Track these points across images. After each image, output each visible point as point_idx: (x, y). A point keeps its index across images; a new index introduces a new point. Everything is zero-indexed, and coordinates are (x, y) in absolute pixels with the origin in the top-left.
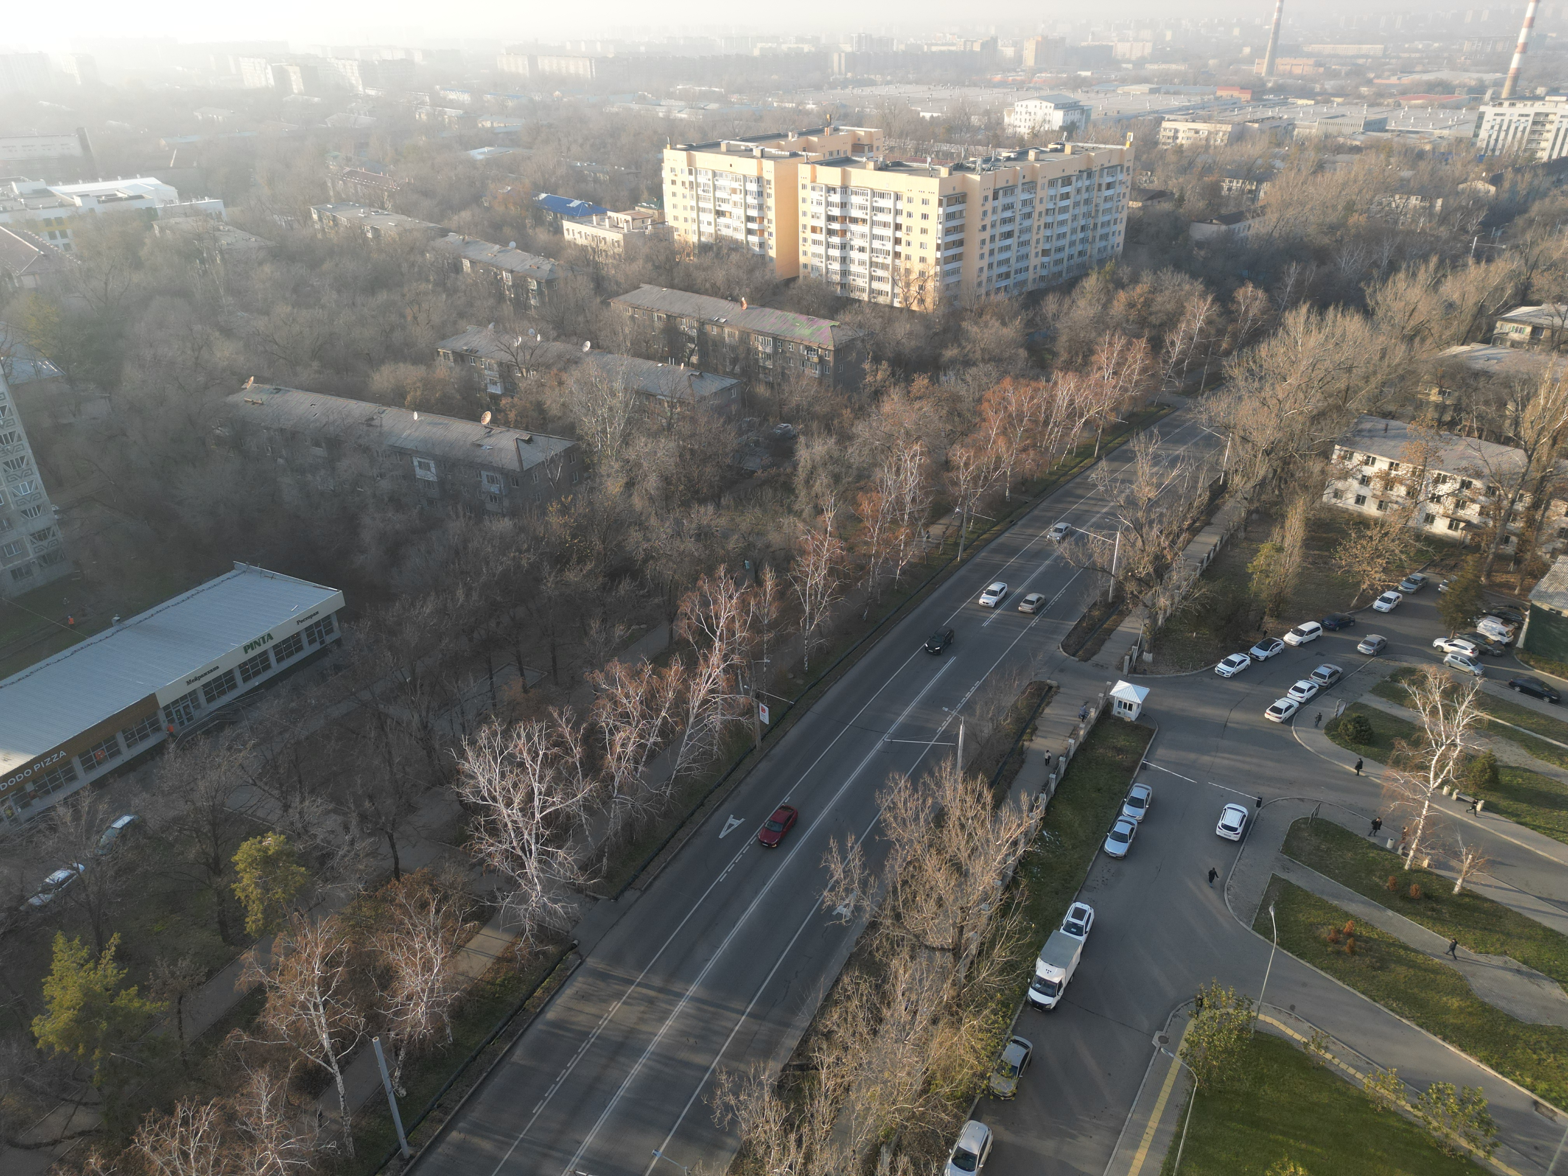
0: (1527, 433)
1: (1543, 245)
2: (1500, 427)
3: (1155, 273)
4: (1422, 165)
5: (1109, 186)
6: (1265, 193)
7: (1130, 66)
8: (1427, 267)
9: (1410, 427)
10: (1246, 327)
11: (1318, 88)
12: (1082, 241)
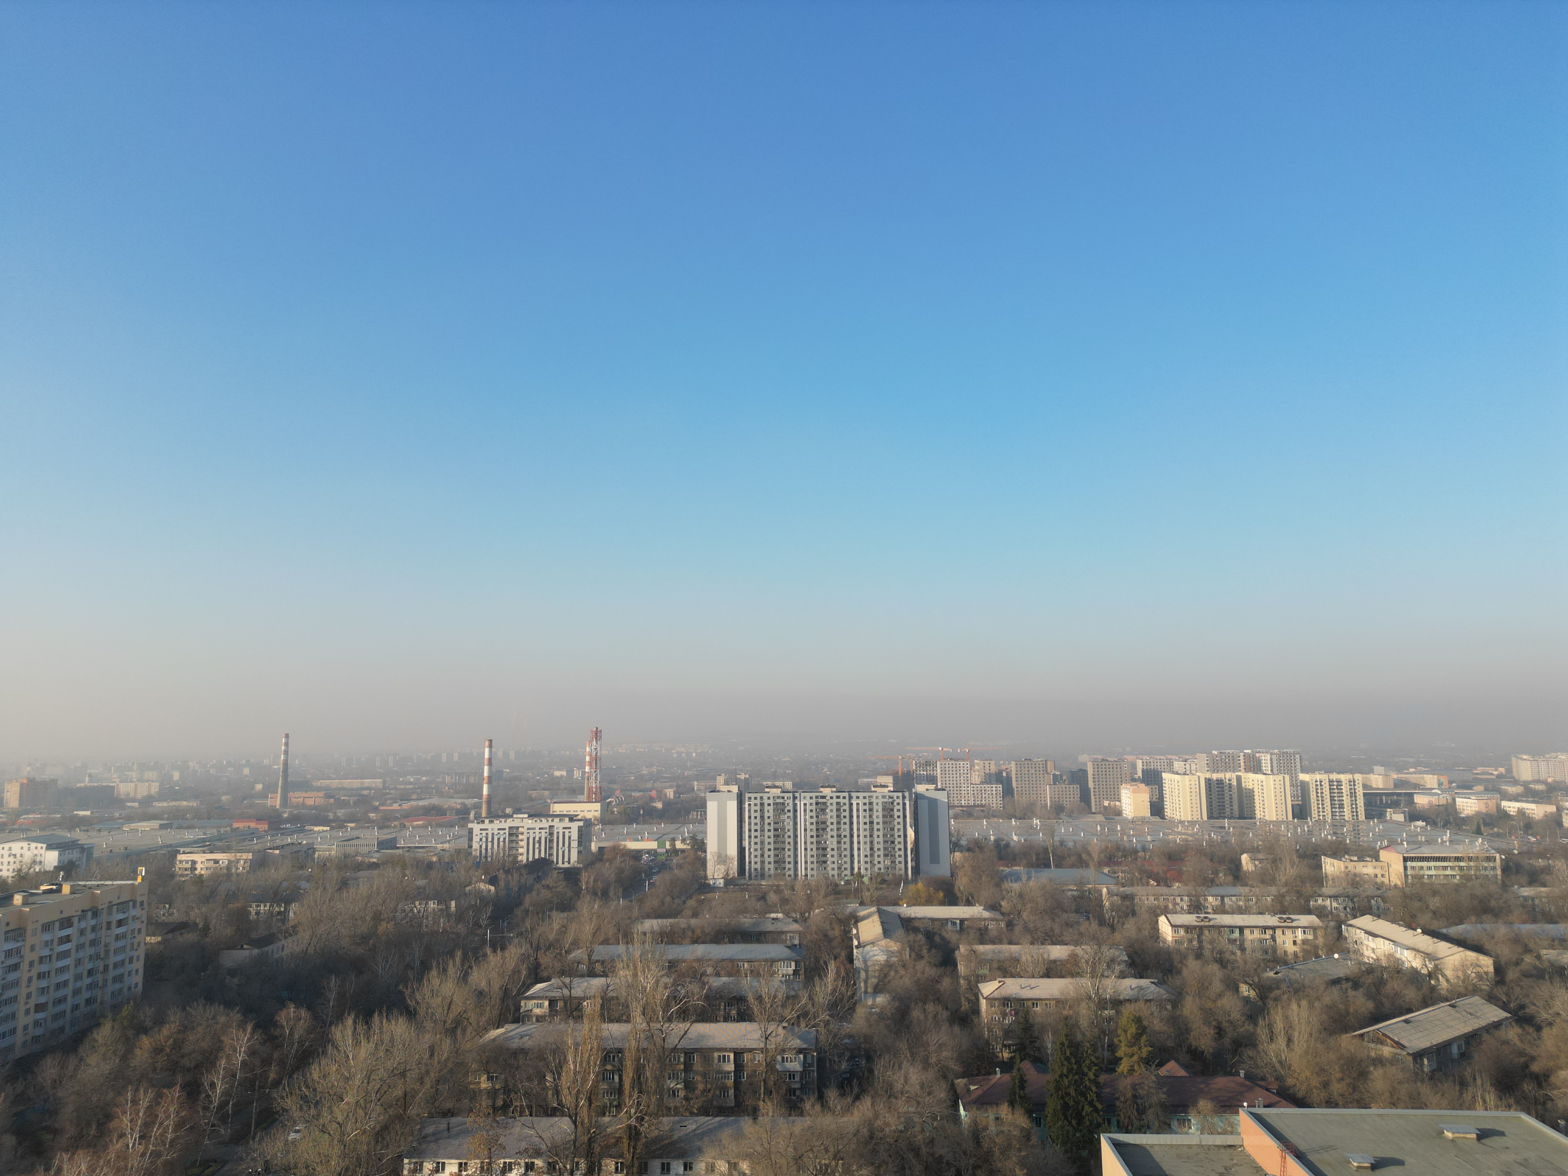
0: (568, 1100)
1: (541, 930)
2: (545, 1099)
3: (184, 1009)
4: (433, 874)
5: (120, 923)
6: (295, 913)
7: (136, 804)
8: (454, 962)
9: (469, 1121)
10: (293, 1051)
11: (331, 816)
12: (90, 987)
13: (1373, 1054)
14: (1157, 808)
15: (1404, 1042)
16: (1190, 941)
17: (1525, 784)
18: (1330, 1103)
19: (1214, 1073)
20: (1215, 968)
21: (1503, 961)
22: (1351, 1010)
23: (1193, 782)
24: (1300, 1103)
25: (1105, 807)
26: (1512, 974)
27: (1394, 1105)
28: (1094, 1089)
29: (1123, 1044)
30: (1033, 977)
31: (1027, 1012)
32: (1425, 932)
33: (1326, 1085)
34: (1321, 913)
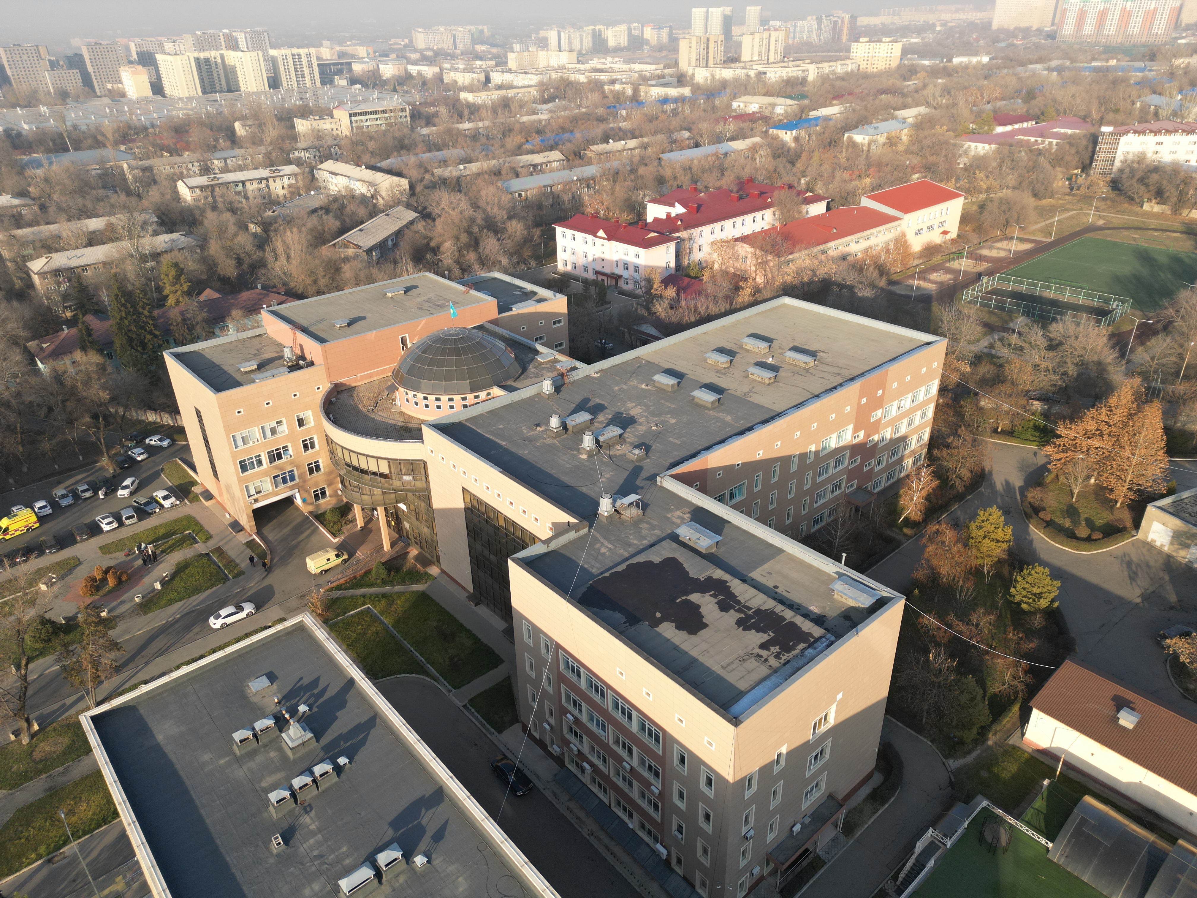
13: (342, 256)
14: (157, 88)
15: (360, 244)
16: (206, 198)
17: (421, 51)
18: (319, 293)
19: (240, 291)
20: (228, 215)
21: (414, 180)
22: (326, 229)
23: (184, 62)
24: (301, 296)
25: (109, 90)
26: (419, 188)
27: (358, 285)
28: (151, 322)
29: (167, 285)
30: (77, 248)
31: (79, 277)
32: (367, 168)
33: (315, 282)
34: (299, 163)
